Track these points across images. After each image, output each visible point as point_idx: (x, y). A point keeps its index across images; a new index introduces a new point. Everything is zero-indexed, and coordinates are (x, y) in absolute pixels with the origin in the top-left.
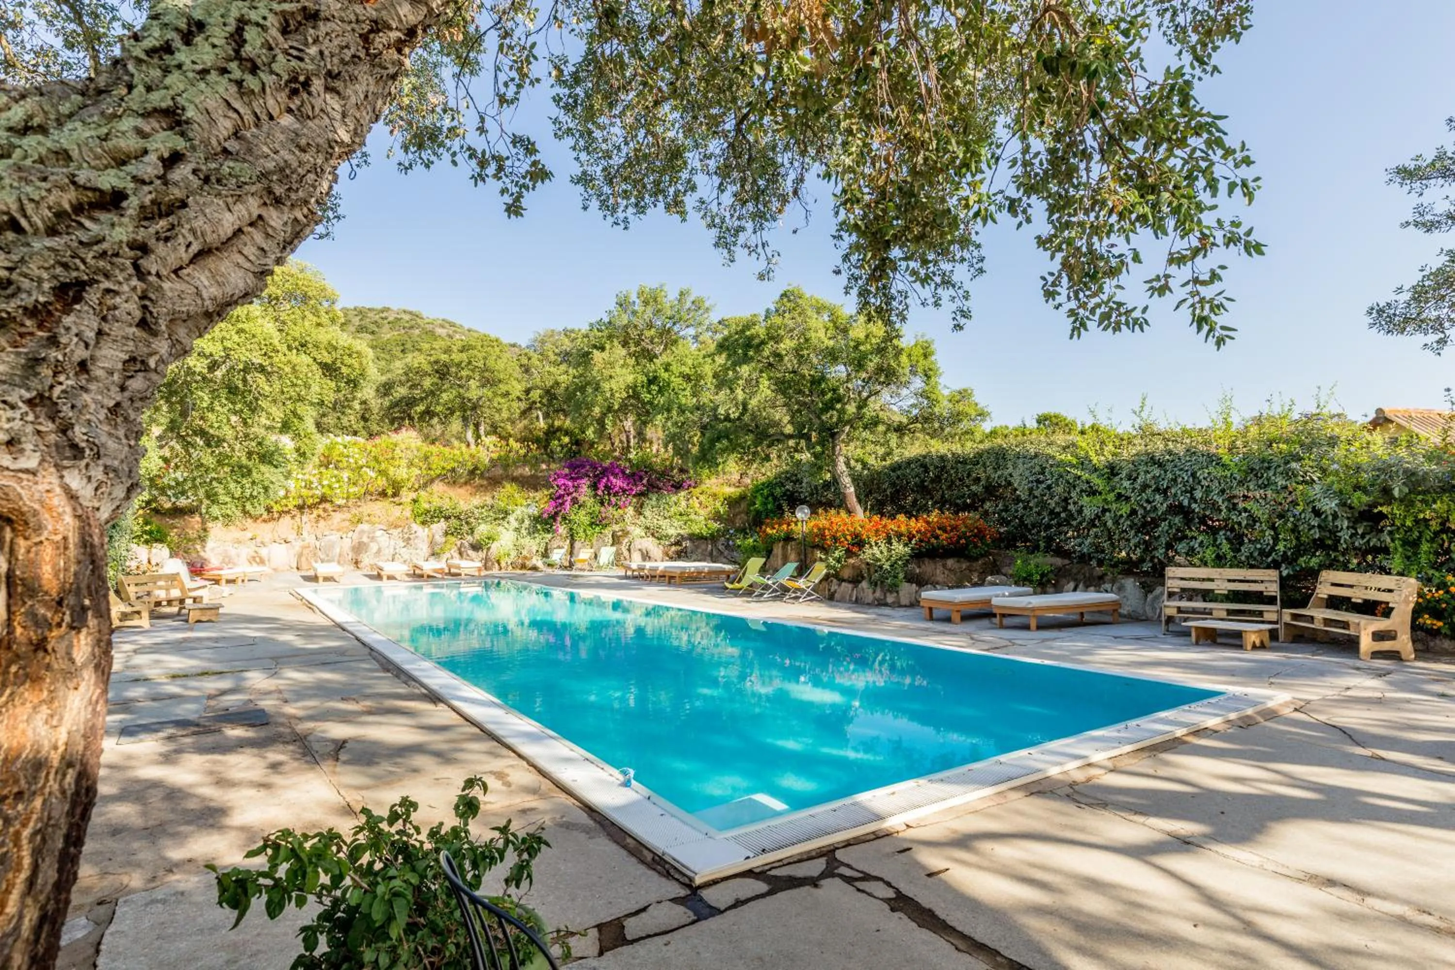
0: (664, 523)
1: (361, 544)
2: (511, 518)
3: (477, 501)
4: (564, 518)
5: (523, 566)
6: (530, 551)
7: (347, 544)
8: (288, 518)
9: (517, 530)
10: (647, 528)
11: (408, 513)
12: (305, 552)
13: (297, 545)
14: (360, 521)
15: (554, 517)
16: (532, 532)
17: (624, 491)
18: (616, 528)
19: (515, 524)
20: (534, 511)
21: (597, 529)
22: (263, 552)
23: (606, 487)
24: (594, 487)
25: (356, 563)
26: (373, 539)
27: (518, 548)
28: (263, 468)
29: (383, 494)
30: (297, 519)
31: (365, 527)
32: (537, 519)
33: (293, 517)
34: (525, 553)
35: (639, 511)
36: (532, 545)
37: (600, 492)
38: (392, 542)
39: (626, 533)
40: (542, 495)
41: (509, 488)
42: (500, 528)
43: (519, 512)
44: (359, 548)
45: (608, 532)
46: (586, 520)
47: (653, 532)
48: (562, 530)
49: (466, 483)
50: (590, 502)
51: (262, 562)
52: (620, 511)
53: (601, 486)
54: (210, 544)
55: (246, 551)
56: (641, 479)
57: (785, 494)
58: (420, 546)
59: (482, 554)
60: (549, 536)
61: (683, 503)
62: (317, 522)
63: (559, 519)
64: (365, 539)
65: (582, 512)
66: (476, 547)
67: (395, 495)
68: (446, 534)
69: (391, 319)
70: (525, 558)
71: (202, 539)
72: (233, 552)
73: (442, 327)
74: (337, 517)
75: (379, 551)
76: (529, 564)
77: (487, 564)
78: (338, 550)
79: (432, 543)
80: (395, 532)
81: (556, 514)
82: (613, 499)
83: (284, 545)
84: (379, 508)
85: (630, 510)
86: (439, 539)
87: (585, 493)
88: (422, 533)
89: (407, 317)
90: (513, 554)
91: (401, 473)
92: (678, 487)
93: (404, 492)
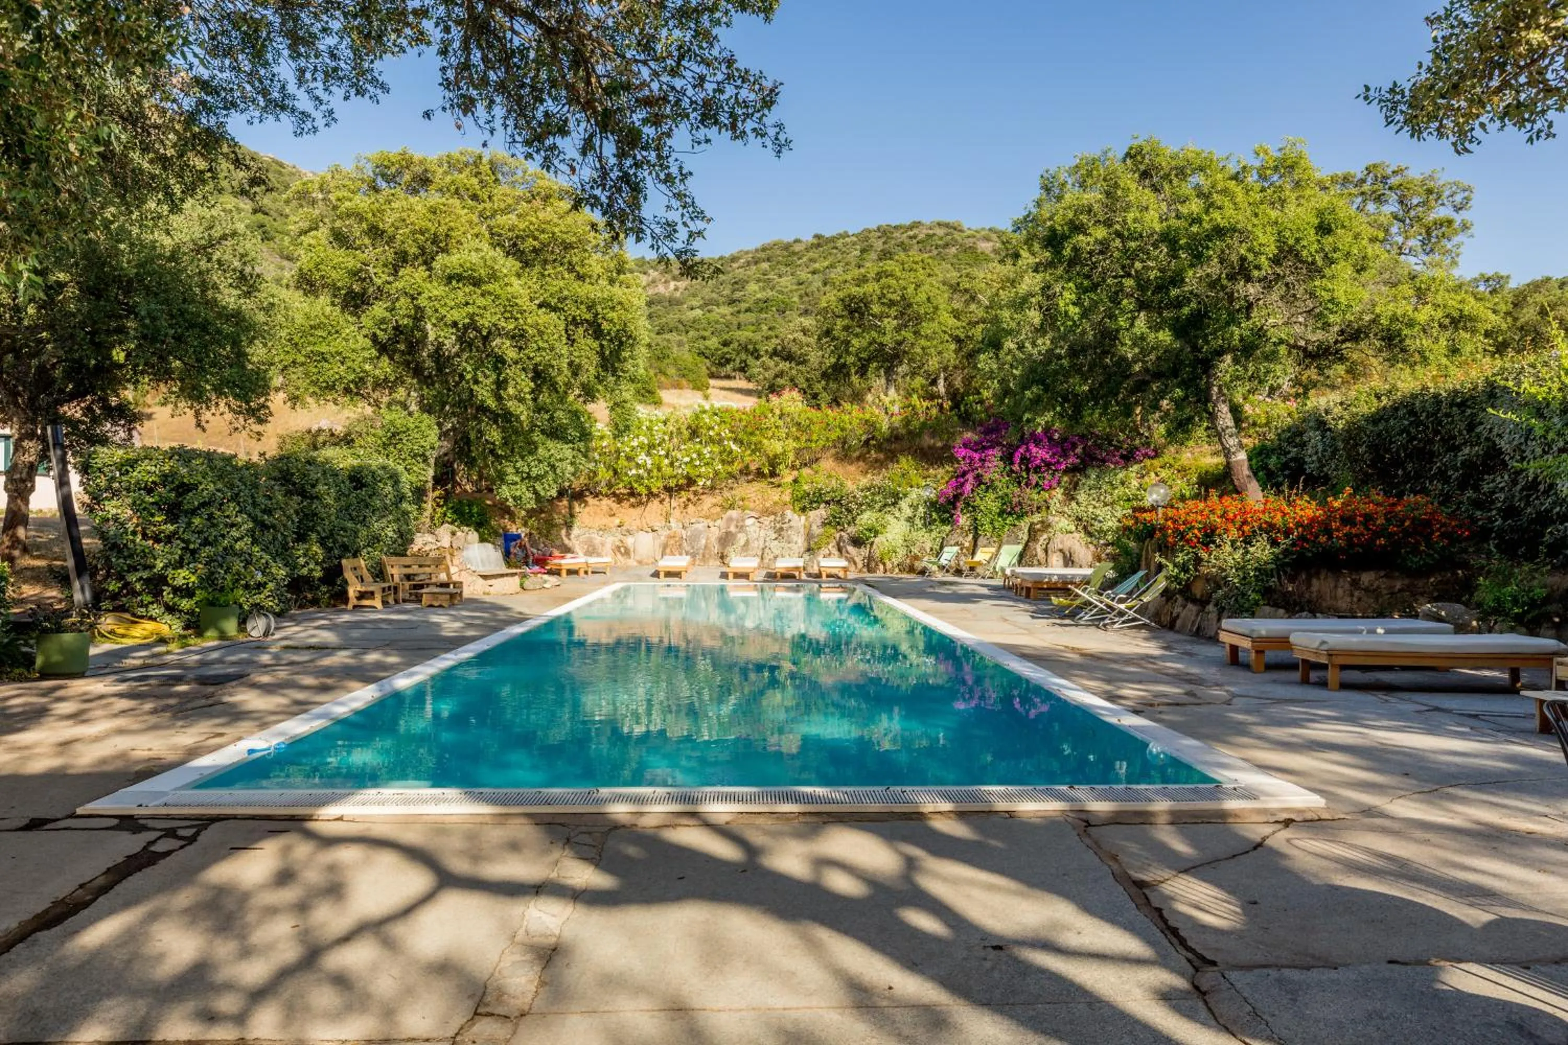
0: (1102, 512)
1: (728, 534)
2: (904, 504)
3: (864, 481)
4: (968, 505)
5: (911, 569)
6: (922, 549)
7: (715, 533)
8: (656, 502)
9: (910, 520)
10: (1079, 519)
11: (787, 498)
12: (672, 542)
13: (664, 533)
14: (731, 507)
15: (953, 502)
16: (928, 523)
17: (1048, 465)
18: (1036, 518)
19: (908, 512)
20: (930, 494)
21: (1010, 520)
22: (629, 541)
23: (1023, 459)
24: (1008, 458)
25: (722, 557)
26: (741, 528)
27: (908, 543)
28: (550, 444)
29: (760, 474)
30: (666, 503)
31: (733, 513)
32: (932, 505)
33: (661, 502)
34: (915, 550)
35: (1070, 497)
36: (926, 540)
37: (1016, 468)
38: (763, 533)
39: (1046, 526)
40: (942, 473)
41: (905, 463)
42: (889, 517)
43: (914, 494)
44: (726, 539)
45: (1024, 524)
46: (995, 507)
47: (1086, 526)
48: (964, 520)
49: (858, 459)
50: (1001, 482)
51: (627, 553)
52: (1045, 495)
53: (1017, 459)
54: (575, 531)
55: (611, 540)
56: (1074, 447)
57: (1285, 466)
58: (795, 538)
59: (864, 551)
60: (948, 528)
61: (1135, 483)
62: (686, 507)
63: (960, 505)
64: (733, 529)
65: (991, 496)
66: (857, 542)
67: (773, 474)
68: (824, 524)
69: (921, 237)
70: (916, 558)
71: (569, 526)
72: (597, 540)
73: (987, 239)
74: (708, 501)
75: (747, 543)
76: (919, 565)
77: (870, 564)
78: (703, 542)
79: (809, 536)
80: (767, 520)
81: (956, 497)
82: (1034, 478)
83: (651, 534)
84: (753, 491)
85: (1058, 493)
86: (816, 530)
87: (994, 469)
88: (798, 521)
89: (940, 232)
90: (902, 552)
91: (775, 447)
92: (1128, 458)
93: (782, 469)
